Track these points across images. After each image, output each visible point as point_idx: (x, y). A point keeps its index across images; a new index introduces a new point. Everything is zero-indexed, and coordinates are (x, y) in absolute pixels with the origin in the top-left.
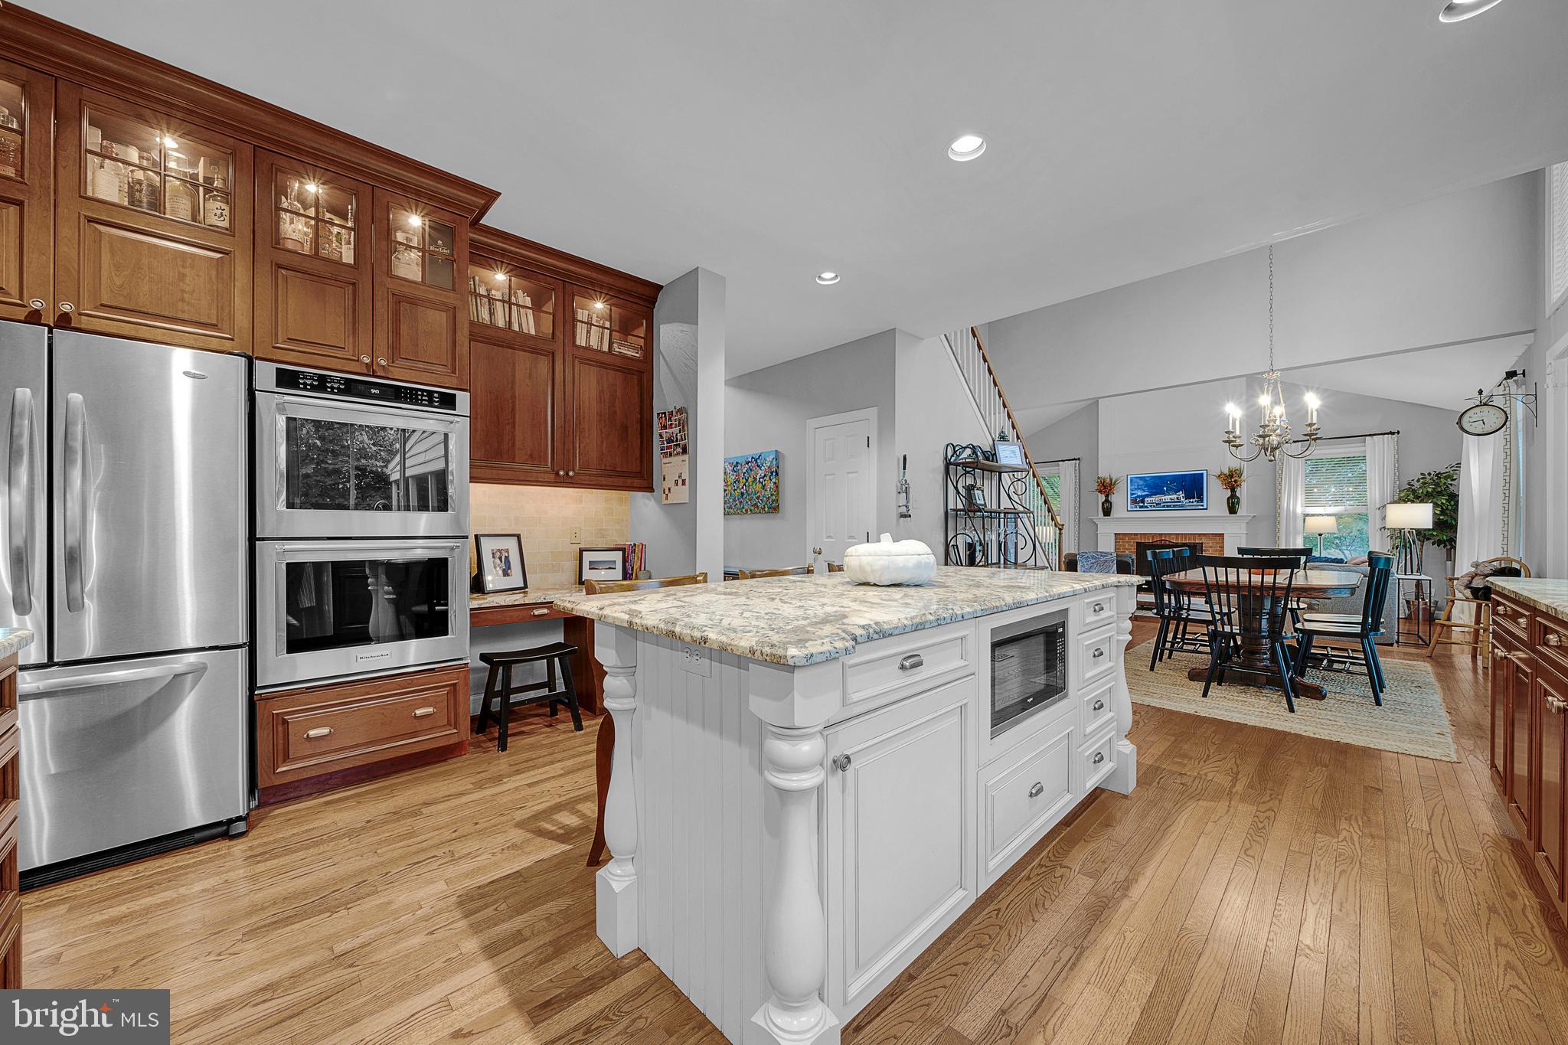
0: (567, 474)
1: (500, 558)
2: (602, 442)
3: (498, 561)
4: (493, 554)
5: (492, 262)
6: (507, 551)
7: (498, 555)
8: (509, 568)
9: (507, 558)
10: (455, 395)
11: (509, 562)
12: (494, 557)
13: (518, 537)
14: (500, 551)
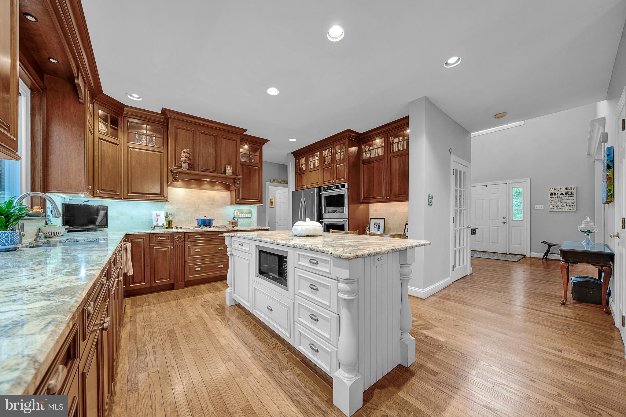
0: (387, 198)
1: (377, 225)
2: (400, 184)
3: (376, 226)
4: (375, 224)
5: (375, 138)
6: (380, 223)
7: (376, 224)
8: (379, 228)
9: (379, 226)
10: (345, 184)
11: (380, 227)
12: (375, 225)
13: (384, 219)
14: (377, 223)
